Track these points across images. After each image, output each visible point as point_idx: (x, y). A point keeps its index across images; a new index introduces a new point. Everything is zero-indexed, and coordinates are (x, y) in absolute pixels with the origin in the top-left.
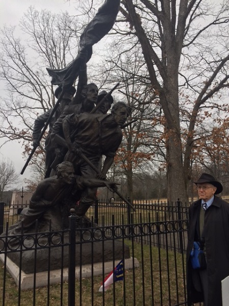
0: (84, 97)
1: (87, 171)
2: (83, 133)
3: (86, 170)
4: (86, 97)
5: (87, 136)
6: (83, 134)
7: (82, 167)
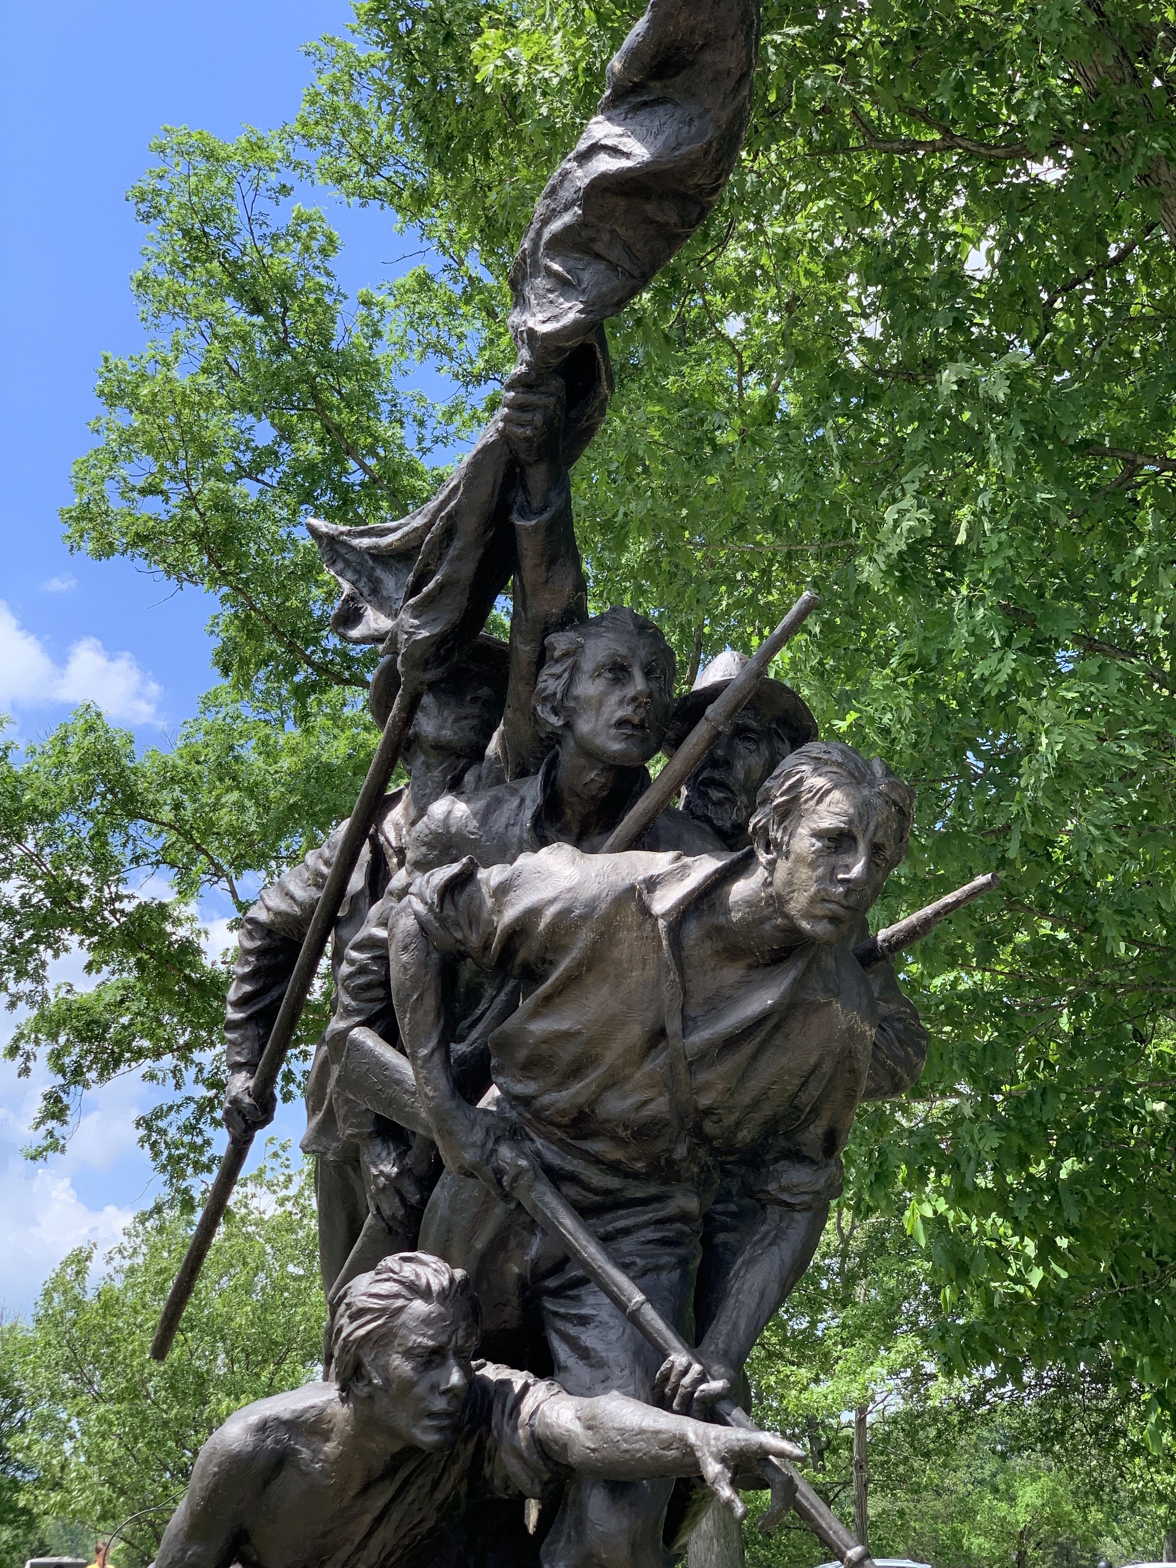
0: (556, 721)
1: (589, 1338)
2: (535, 1013)
3: (584, 1321)
4: (568, 726)
5: (567, 1036)
6: (540, 1027)
7: (557, 1293)
